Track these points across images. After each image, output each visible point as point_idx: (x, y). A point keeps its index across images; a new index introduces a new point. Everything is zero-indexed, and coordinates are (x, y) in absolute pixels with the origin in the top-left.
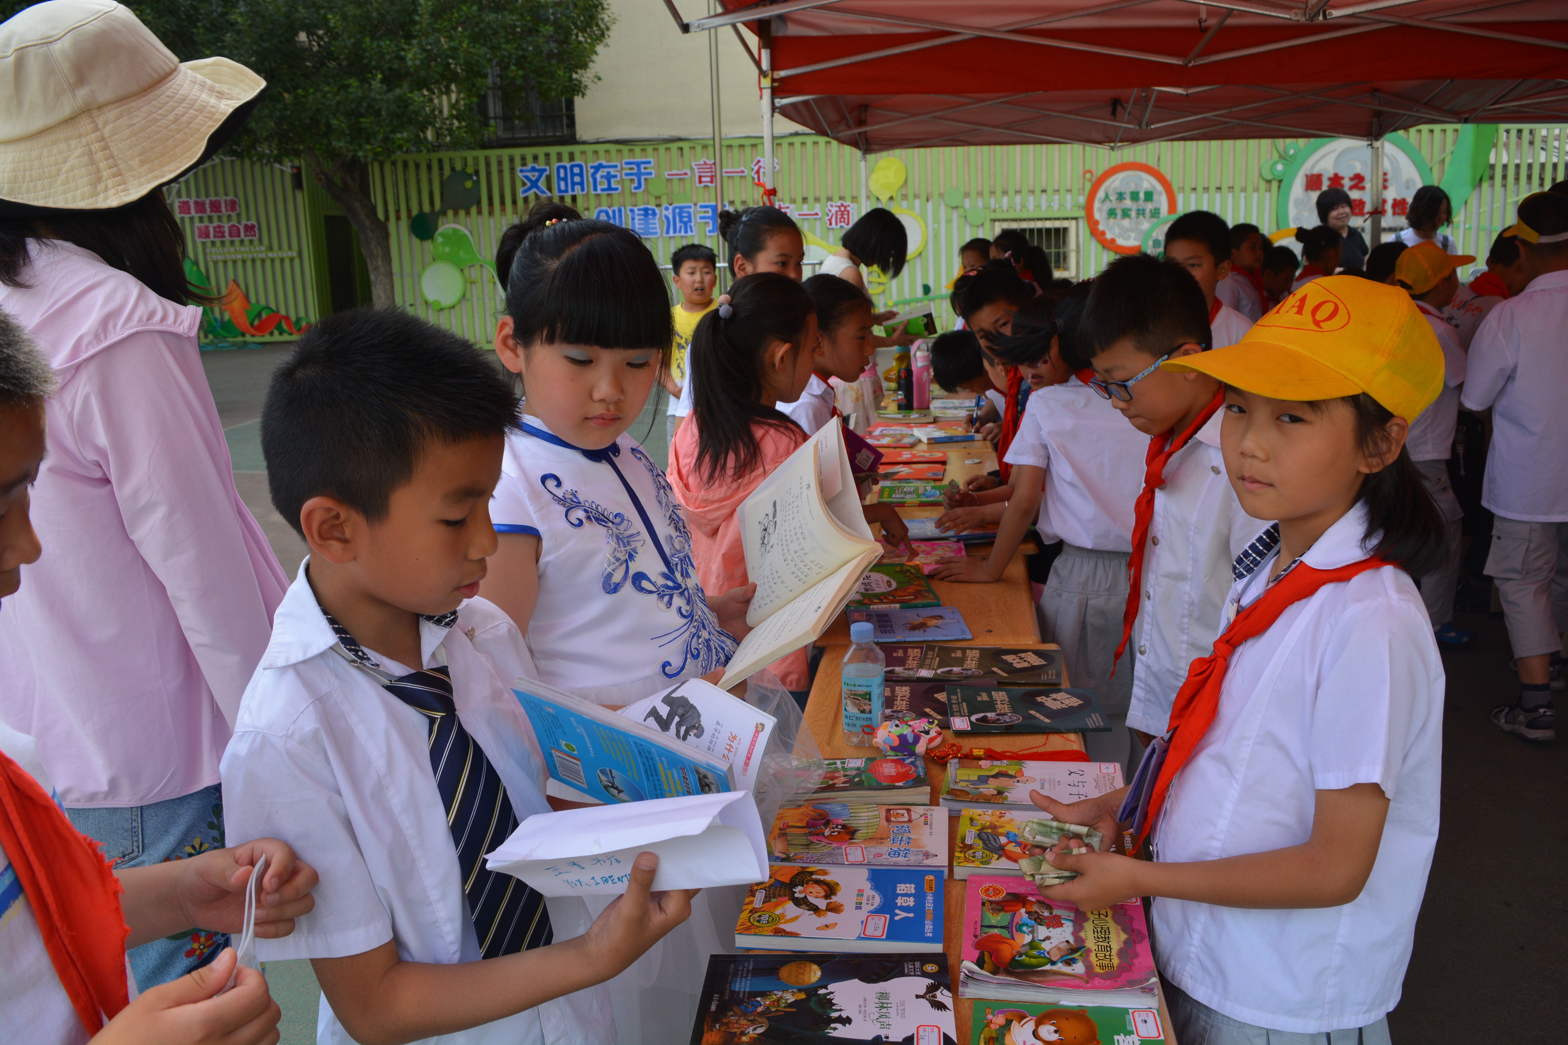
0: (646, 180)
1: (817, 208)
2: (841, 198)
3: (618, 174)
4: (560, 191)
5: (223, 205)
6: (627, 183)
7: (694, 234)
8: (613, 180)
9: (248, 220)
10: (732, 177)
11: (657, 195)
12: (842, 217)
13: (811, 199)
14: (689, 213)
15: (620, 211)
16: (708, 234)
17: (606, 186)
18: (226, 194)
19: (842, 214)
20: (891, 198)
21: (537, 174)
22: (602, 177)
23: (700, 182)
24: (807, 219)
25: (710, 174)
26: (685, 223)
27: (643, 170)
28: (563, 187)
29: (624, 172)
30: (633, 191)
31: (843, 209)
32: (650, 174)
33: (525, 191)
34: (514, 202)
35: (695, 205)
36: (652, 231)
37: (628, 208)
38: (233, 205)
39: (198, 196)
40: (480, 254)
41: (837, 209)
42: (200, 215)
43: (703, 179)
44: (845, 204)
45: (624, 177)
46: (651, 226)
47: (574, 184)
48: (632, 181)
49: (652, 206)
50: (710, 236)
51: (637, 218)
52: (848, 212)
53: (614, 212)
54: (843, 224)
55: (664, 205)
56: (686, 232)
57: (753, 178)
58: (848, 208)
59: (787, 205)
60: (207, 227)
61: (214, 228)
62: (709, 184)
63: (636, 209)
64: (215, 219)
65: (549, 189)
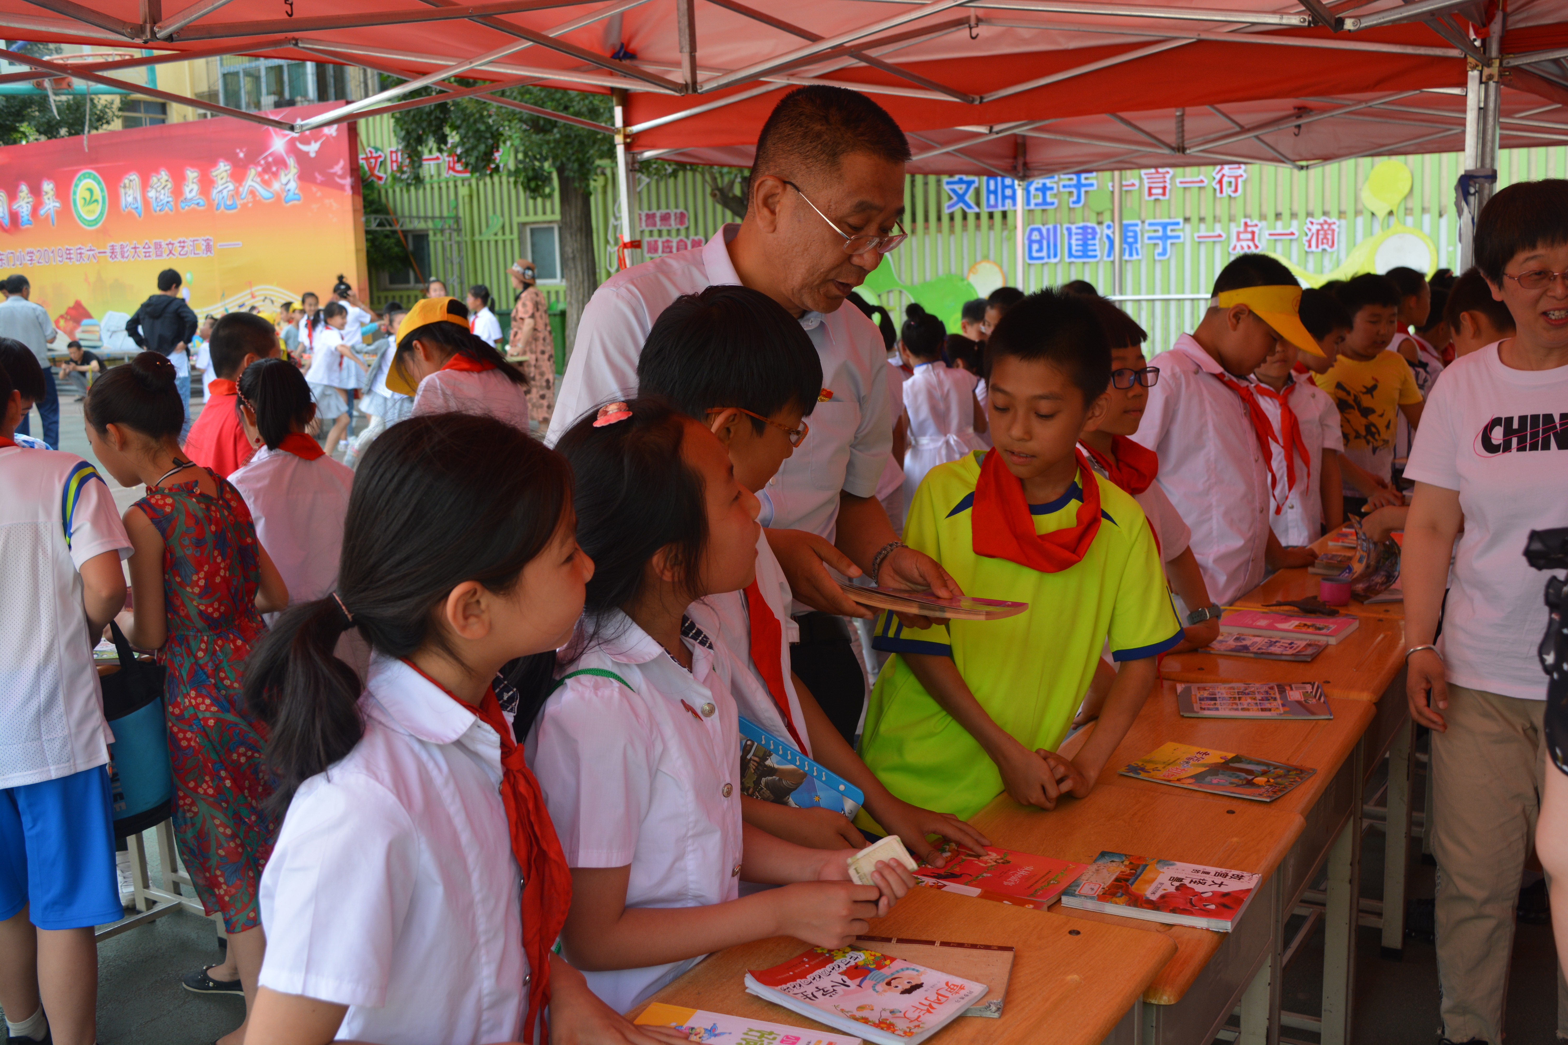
0: (1086, 192)
1: (1295, 226)
2: (1325, 213)
3: (1055, 186)
4: (989, 206)
5: (673, 217)
6: (1066, 196)
7: (1140, 257)
8: (1048, 193)
9: (696, 234)
10: (1189, 188)
11: (1099, 210)
12: (1325, 237)
13: (1286, 215)
14: (1135, 232)
15: (1055, 228)
16: (1157, 258)
17: (1040, 200)
18: (677, 207)
19: (1326, 234)
20: (1391, 213)
21: (964, 186)
22: (1037, 189)
23: (1150, 194)
24: (1281, 240)
25: (1161, 185)
26: (1130, 245)
27: (1083, 181)
28: (992, 202)
29: (1061, 183)
30: (1072, 205)
31: (1326, 227)
32: (1092, 185)
33: (949, 207)
34: (939, 219)
35: (1143, 222)
36: (1090, 253)
37: (1065, 226)
38: (682, 217)
39: (650, 209)
40: (900, 278)
41: (1319, 227)
42: (650, 228)
43: (1154, 191)
44: (1329, 221)
45: (1061, 189)
46: (1090, 248)
47: (1004, 197)
48: (1071, 193)
49: (1092, 224)
50: (1160, 261)
51: (1074, 237)
52: (1333, 231)
53: (1048, 230)
54: (1325, 246)
55: (1107, 222)
56: (1131, 255)
57: (1215, 190)
58: (1334, 227)
59: (1255, 222)
60: (656, 242)
61: (663, 242)
62: (1161, 197)
63: (1073, 227)
64: (665, 233)
65: (978, 204)
